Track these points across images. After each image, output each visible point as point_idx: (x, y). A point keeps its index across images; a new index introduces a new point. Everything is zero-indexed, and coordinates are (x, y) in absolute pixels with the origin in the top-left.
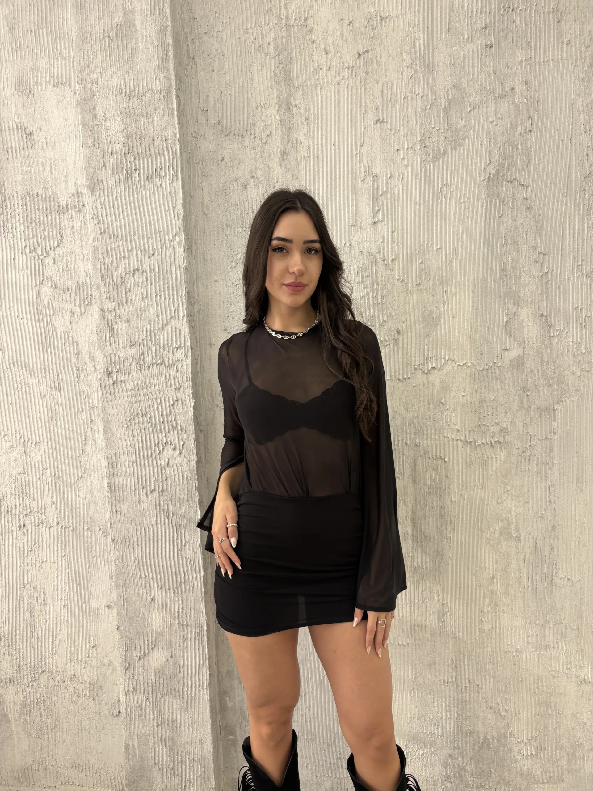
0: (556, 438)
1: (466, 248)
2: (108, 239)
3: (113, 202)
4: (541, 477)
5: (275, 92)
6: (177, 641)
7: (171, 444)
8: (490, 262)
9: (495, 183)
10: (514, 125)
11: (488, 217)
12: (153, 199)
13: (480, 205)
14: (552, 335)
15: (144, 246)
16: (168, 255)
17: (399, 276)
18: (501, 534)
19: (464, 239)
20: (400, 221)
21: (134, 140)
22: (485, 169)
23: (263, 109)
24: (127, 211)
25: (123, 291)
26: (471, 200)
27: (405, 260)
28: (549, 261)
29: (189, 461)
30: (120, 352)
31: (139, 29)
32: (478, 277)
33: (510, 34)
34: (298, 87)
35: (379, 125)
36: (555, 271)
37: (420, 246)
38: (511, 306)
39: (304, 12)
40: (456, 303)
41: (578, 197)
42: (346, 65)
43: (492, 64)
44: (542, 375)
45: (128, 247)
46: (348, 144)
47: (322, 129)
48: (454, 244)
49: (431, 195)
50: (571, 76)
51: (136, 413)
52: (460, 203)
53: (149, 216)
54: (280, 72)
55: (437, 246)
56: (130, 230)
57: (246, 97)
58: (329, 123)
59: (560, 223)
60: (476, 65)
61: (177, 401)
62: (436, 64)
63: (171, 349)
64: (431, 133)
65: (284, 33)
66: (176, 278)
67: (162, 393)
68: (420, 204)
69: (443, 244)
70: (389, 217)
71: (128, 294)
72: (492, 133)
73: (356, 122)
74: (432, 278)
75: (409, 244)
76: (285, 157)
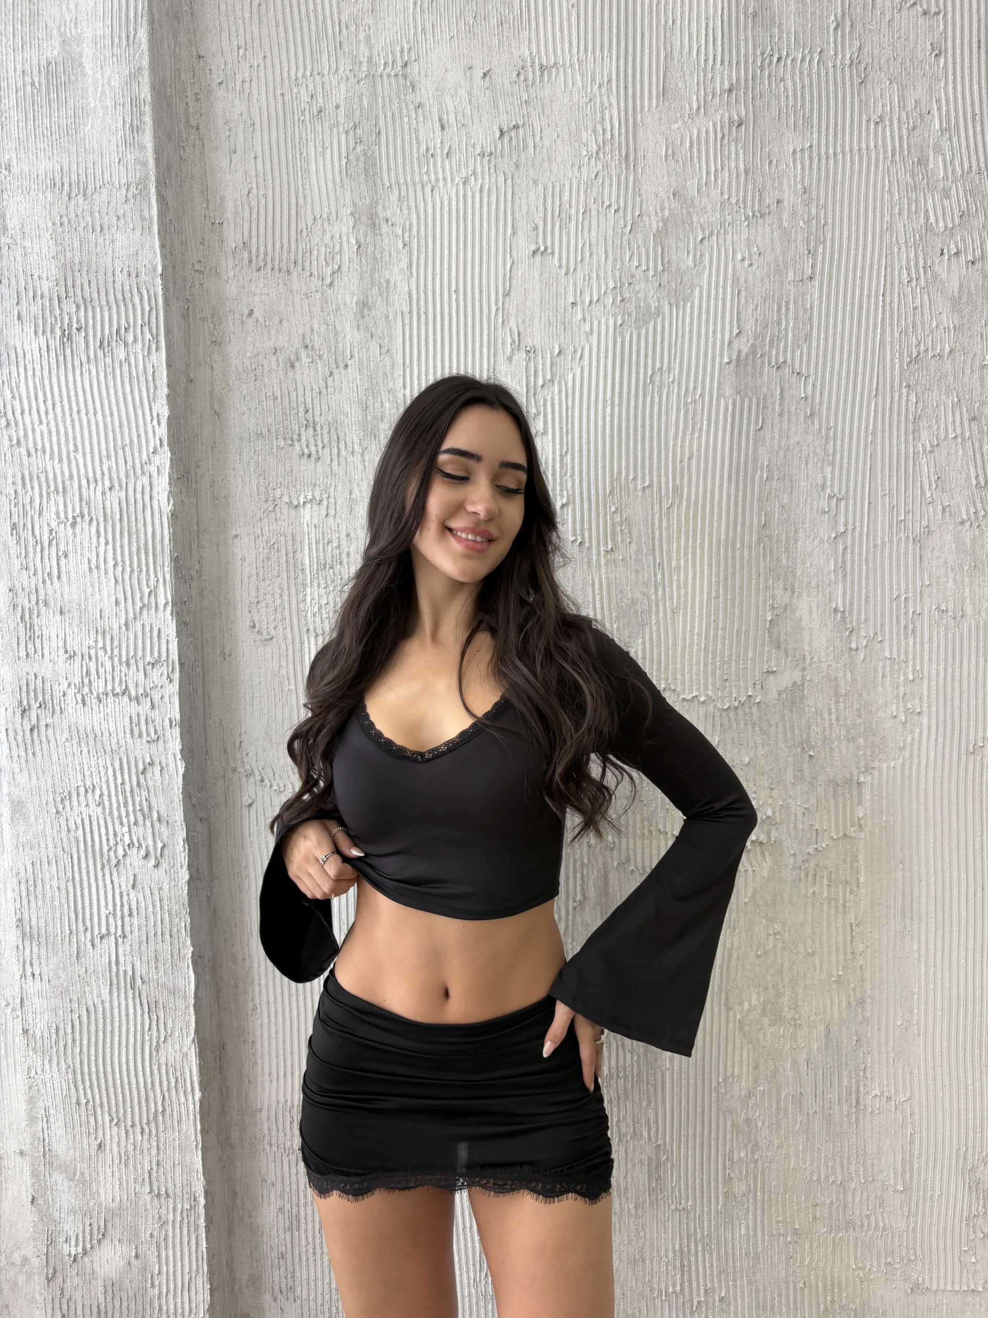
0: (862, 835)
1: (697, 486)
2: (25, 458)
3: (35, 388)
4: (837, 908)
5: (348, 193)
6: (147, 1227)
7: (140, 846)
8: (740, 511)
9: (749, 368)
10: (782, 266)
11: (736, 431)
12: (111, 384)
13: (722, 408)
14: (854, 646)
15: (94, 473)
16: (139, 489)
17: (574, 534)
18: (764, 1013)
19: (694, 469)
20: (577, 435)
21: (77, 274)
22: (730, 343)
23: (326, 225)
24: (62, 406)
25: (54, 555)
26: (707, 398)
27: (586, 506)
28: (847, 511)
29: (174, 879)
30: (45, 670)
31: (90, 73)
32: (719, 541)
33: (774, 102)
34: (391, 186)
35: (538, 258)
36: (858, 529)
37: (612, 482)
38: (779, 592)
39: (402, 51)
40: (679, 586)
41: (896, 398)
42: (478, 150)
43: (742, 156)
44: (837, 720)
45: (62, 473)
46: (481, 292)
47: (434, 264)
48: (674, 478)
49: (633, 388)
50: (883, 179)
51: (74, 786)
52: (686, 404)
53: (104, 416)
54: (358, 159)
55: (643, 481)
56: (67, 441)
57: (293, 201)
58: (446, 252)
59: (866, 445)
60: (712, 158)
61: (152, 764)
62: (640, 153)
63: (141, 665)
64: (633, 276)
65: (364, 87)
66: (154, 533)
67: (123, 749)
68: (613, 403)
69: (655, 478)
70: (557, 427)
71: (63, 561)
72: (742, 279)
73: (497, 253)
74: (635, 539)
75: (592, 477)
76: (366, 311)
